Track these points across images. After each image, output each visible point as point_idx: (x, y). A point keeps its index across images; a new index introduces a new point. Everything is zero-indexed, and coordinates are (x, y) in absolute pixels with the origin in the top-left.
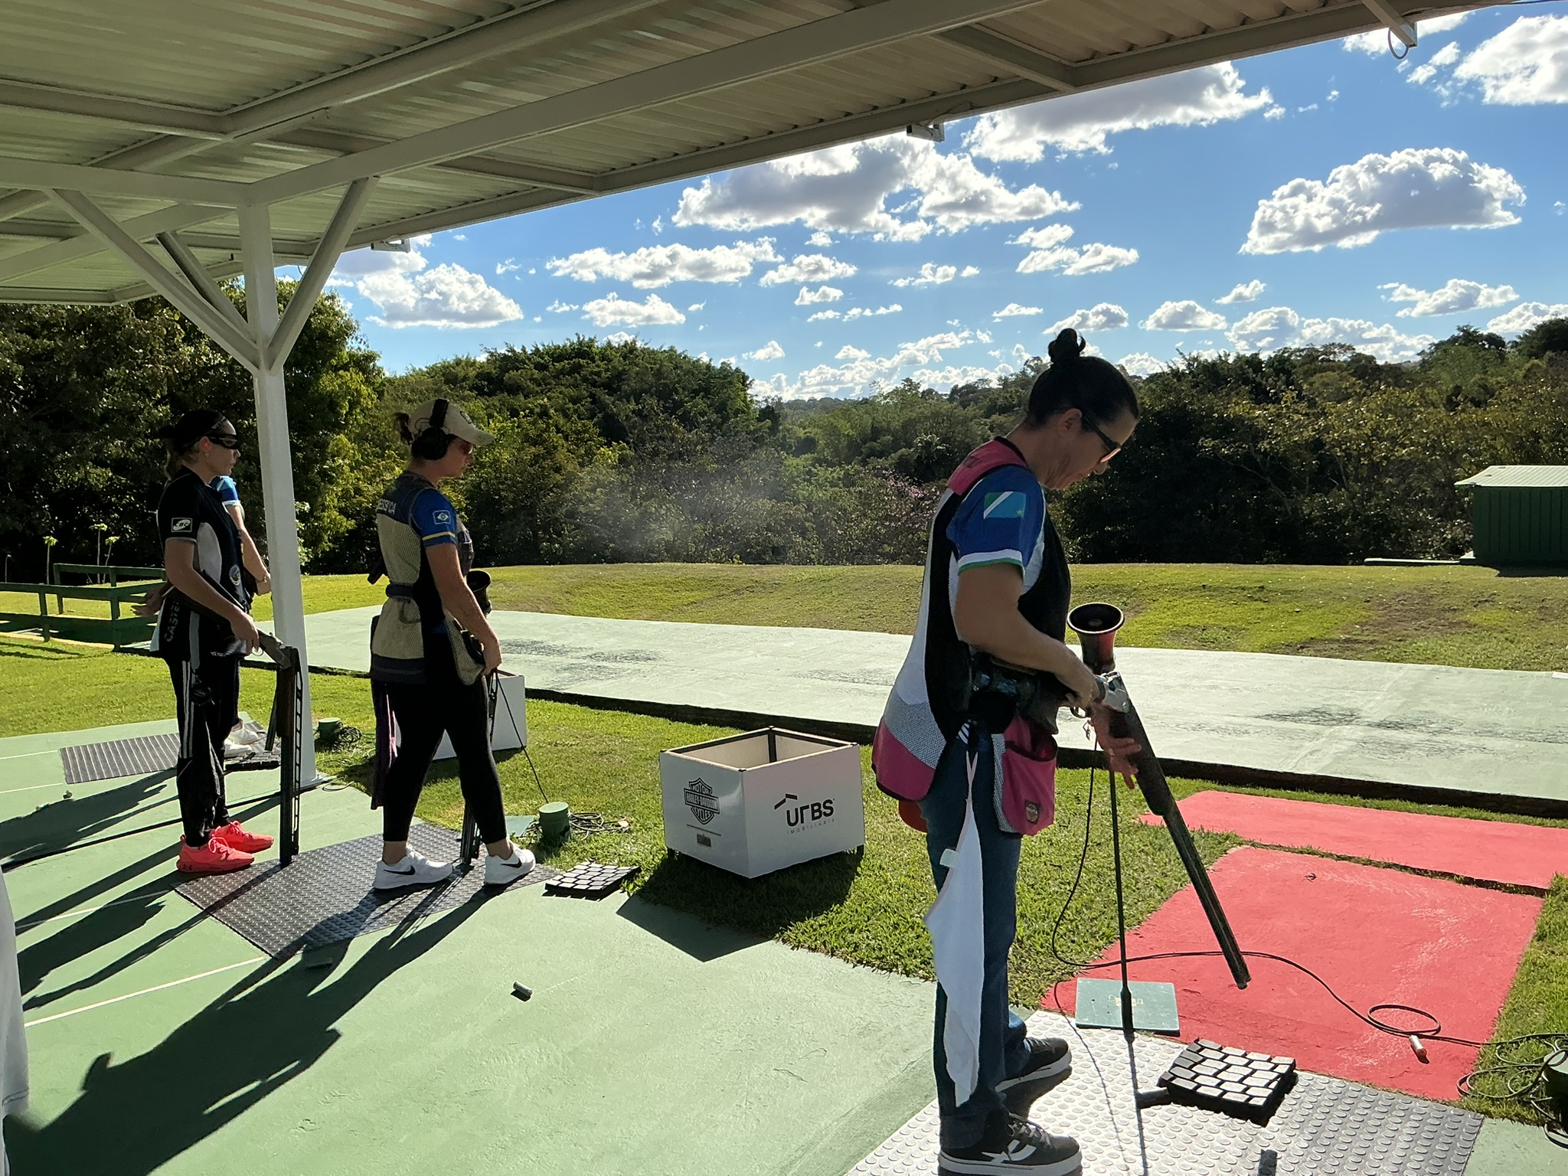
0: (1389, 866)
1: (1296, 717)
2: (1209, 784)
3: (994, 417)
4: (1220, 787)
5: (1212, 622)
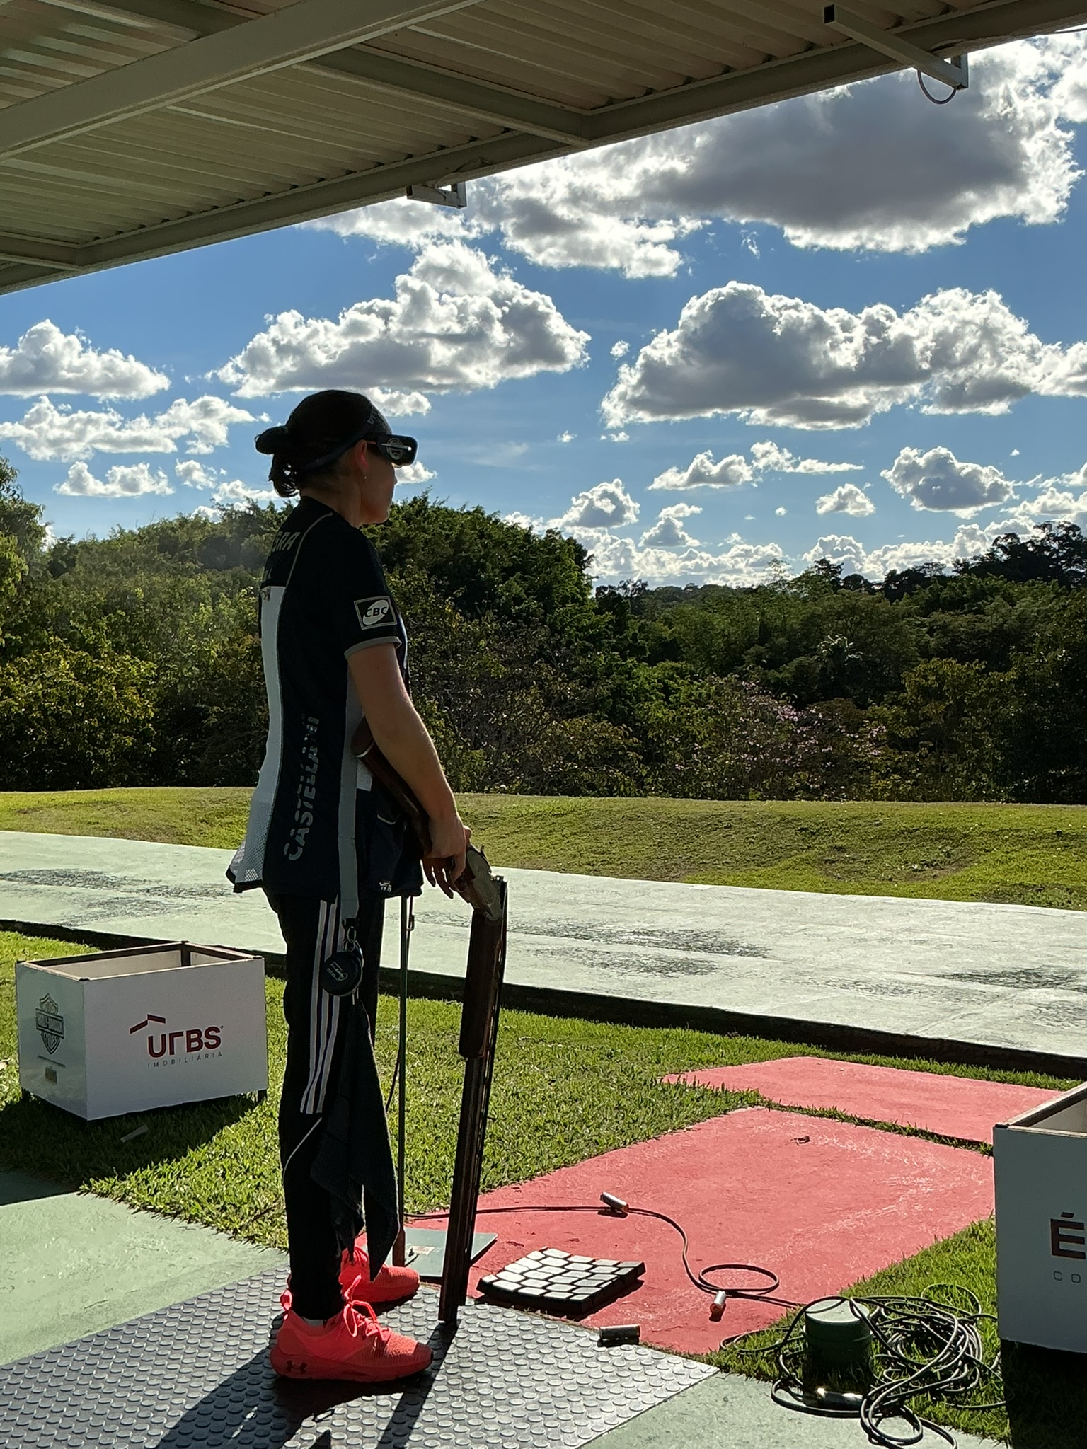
0: (915, 1133)
1: (989, 978)
2: (814, 1049)
3: (935, 615)
4: (824, 1053)
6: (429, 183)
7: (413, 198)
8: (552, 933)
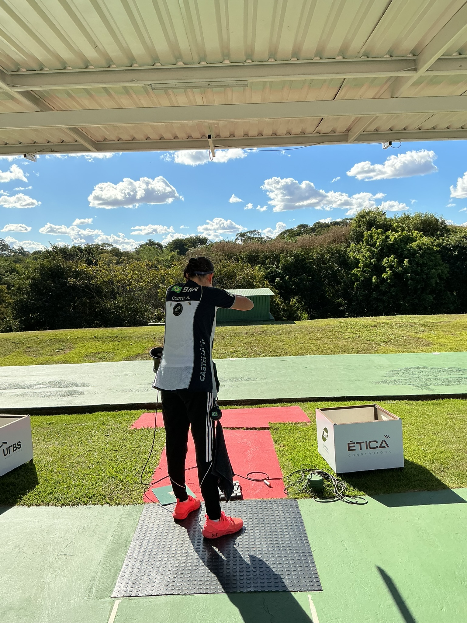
5: (101, 350)
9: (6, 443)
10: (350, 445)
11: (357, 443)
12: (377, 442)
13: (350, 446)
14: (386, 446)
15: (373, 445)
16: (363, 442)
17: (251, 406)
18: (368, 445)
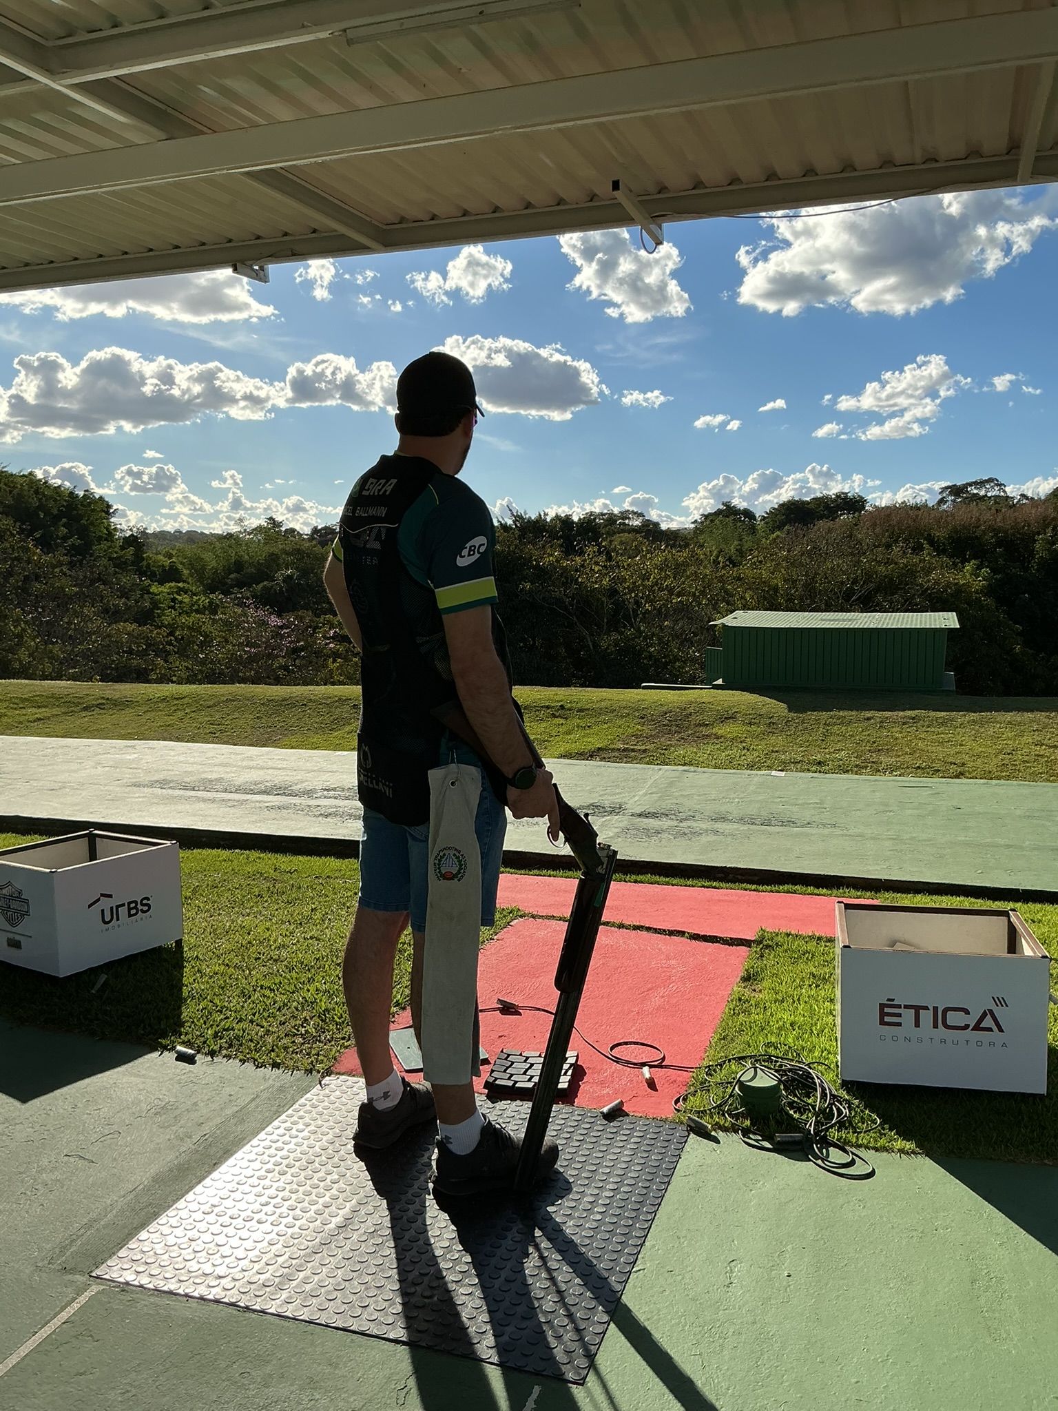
6: (249, 263)
7: (238, 273)
8: (264, 792)
9: (110, 896)
10: (886, 1010)
11: (906, 1007)
12: (967, 1012)
13: (887, 1013)
14: (995, 1028)
15: (954, 1019)
16: (926, 1008)
17: (754, 887)
18: (940, 1018)
